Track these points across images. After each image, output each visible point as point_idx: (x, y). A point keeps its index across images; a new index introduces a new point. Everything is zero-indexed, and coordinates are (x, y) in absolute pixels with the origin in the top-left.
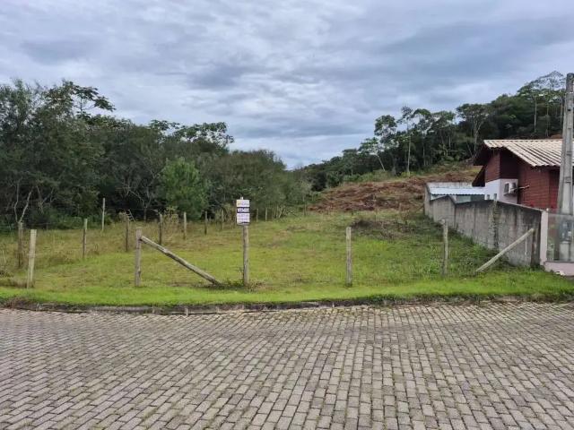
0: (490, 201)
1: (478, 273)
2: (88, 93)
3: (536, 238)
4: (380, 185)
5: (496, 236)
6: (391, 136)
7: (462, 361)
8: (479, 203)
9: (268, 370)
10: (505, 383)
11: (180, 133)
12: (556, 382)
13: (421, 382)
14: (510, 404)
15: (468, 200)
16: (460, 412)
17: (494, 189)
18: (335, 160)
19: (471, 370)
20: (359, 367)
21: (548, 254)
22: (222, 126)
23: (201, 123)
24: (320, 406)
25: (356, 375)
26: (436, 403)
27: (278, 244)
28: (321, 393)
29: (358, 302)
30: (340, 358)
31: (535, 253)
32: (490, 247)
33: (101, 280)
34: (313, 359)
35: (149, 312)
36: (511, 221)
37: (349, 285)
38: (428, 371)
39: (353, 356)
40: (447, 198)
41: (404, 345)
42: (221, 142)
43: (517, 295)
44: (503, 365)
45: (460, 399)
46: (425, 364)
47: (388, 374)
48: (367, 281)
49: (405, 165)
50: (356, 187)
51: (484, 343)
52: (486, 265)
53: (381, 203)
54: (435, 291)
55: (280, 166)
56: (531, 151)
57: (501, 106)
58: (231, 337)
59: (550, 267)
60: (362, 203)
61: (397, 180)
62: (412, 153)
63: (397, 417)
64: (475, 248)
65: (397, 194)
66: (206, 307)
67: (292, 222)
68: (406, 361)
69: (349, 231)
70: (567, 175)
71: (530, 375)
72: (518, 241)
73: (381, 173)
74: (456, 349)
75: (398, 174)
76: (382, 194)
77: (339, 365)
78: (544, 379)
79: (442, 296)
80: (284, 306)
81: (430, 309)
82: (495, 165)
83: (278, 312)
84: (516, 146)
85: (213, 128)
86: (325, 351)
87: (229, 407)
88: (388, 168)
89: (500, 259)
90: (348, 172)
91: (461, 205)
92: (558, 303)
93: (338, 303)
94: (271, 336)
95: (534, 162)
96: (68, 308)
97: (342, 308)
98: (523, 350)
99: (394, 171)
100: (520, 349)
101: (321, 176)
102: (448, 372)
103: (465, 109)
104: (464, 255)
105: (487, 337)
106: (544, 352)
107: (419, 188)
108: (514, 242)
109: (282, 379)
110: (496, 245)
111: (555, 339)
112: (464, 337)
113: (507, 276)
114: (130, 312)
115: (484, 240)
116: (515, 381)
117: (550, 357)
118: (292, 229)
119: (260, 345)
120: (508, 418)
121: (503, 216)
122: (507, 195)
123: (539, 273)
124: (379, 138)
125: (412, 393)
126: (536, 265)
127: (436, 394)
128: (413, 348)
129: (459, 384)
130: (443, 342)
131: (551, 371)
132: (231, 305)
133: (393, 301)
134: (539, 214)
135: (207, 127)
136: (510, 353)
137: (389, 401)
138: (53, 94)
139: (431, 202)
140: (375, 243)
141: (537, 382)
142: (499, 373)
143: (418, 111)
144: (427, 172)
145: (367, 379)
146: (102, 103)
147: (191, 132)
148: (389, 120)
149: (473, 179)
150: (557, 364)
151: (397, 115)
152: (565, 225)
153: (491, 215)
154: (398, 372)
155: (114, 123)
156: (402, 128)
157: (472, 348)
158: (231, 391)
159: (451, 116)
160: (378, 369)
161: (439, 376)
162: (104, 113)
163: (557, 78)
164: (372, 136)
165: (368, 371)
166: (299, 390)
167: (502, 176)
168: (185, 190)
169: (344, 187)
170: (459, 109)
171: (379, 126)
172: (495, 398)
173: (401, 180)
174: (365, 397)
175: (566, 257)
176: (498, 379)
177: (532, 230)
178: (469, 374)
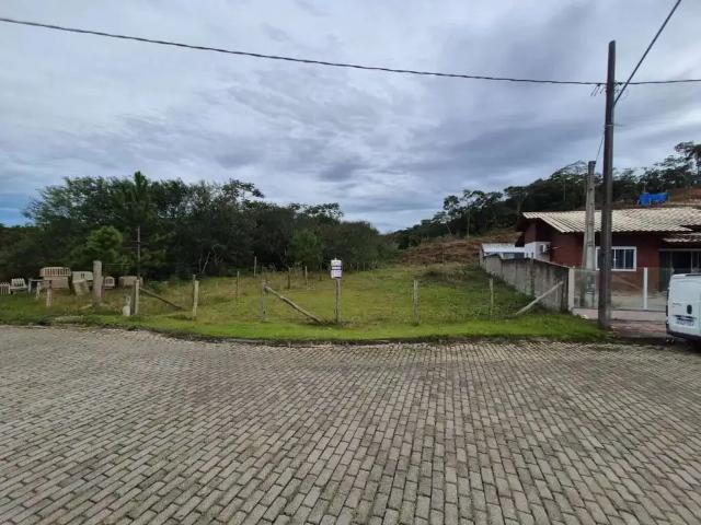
0: (528, 259)
1: (516, 318)
2: (248, 187)
3: (565, 289)
4: (448, 245)
5: (533, 286)
6: (455, 210)
7: (497, 400)
8: (520, 259)
9: (335, 403)
10: (534, 427)
11: (308, 211)
12: (582, 428)
13: (459, 422)
14: (538, 453)
15: (512, 257)
16: (490, 459)
17: (531, 250)
18: (416, 227)
19: (505, 412)
20: (409, 404)
21: (575, 301)
22: (335, 206)
23: (322, 204)
24: (368, 444)
25: (406, 412)
26: (469, 446)
27: (370, 289)
28: (371, 430)
29: (419, 340)
30: (395, 394)
31: (564, 301)
32: (528, 294)
33: (242, 315)
34: (373, 394)
35: (263, 344)
36: (545, 276)
37: (416, 325)
38: (466, 411)
39: (405, 392)
40: (496, 255)
41: (450, 383)
42: (335, 216)
43: (548, 336)
44: (533, 407)
45: (492, 443)
46: (465, 402)
47: (432, 412)
48: (431, 321)
49: (465, 230)
50: (430, 246)
51: (518, 382)
52: (524, 309)
53: (448, 258)
54: (481, 332)
55: (375, 232)
56: (561, 221)
57: (538, 187)
58: (315, 369)
59: (576, 312)
60: (434, 258)
61: (460, 242)
62: (471, 222)
63: (432, 462)
64: (516, 294)
65: (461, 251)
66: (303, 342)
67: (382, 272)
68: (449, 399)
69: (416, 284)
70: (590, 240)
71: (557, 418)
72: (550, 291)
73: (449, 236)
74: (493, 388)
75: (462, 237)
76: (449, 252)
77: (393, 401)
78: (571, 425)
79: (486, 336)
80: (361, 342)
81: (476, 347)
82: (532, 231)
83: (355, 347)
84: (549, 218)
85: (330, 207)
86: (384, 387)
87: (294, 440)
88: (454, 233)
89: (536, 304)
90: (425, 236)
91: (506, 261)
92: (584, 343)
93: (404, 341)
94: (346, 370)
95: (563, 229)
96: (209, 339)
97: (407, 345)
98: (552, 391)
99: (458, 234)
100: (549, 390)
101: (406, 239)
102: (484, 413)
103: (510, 190)
104: (507, 300)
105: (522, 377)
106: (570, 394)
107: (476, 247)
108: (547, 292)
109: (343, 414)
110: (533, 292)
111: (581, 380)
112: (501, 376)
113: (541, 319)
114: (250, 343)
115: (524, 288)
116: (543, 425)
117: (577, 401)
118: (382, 278)
119: (335, 378)
120: (535, 470)
121: (538, 270)
122: (542, 254)
123: (568, 316)
124: (447, 212)
125: (449, 436)
126: (564, 310)
127: (470, 436)
128: (457, 386)
129: (493, 426)
130: (483, 380)
131: (577, 416)
132: (321, 341)
133: (448, 340)
134: (567, 270)
135: (326, 206)
136: (541, 394)
137: (429, 442)
138: (226, 188)
139: (484, 258)
140: (441, 289)
141: (564, 428)
142: (529, 416)
143: (474, 193)
144: (482, 235)
145: (413, 417)
146: (257, 193)
147: (315, 210)
148: (454, 199)
149: (516, 240)
150: (583, 408)
151: (460, 195)
152: (589, 279)
153: (529, 270)
154: (441, 410)
155: (265, 206)
156: (463, 204)
157: (507, 388)
158: (300, 424)
159: (499, 195)
160: (424, 406)
161: (475, 416)
162: (259, 199)
163: (581, 166)
164: (441, 210)
165: (417, 408)
166: (353, 427)
167: (538, 239)
168: (307, 250)
169: (422, 246)
170: (506, 190)
171: (446, 203)
172: (524, 445)
173: (464, 242)
174: (408, 437)
175: (590, 304)
176: (528, 422)
177: (561, 283)
178: (502, 416)
